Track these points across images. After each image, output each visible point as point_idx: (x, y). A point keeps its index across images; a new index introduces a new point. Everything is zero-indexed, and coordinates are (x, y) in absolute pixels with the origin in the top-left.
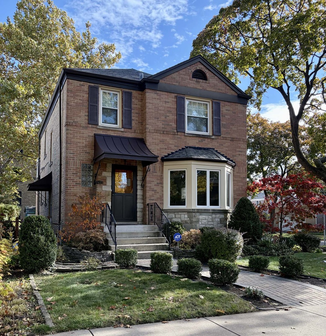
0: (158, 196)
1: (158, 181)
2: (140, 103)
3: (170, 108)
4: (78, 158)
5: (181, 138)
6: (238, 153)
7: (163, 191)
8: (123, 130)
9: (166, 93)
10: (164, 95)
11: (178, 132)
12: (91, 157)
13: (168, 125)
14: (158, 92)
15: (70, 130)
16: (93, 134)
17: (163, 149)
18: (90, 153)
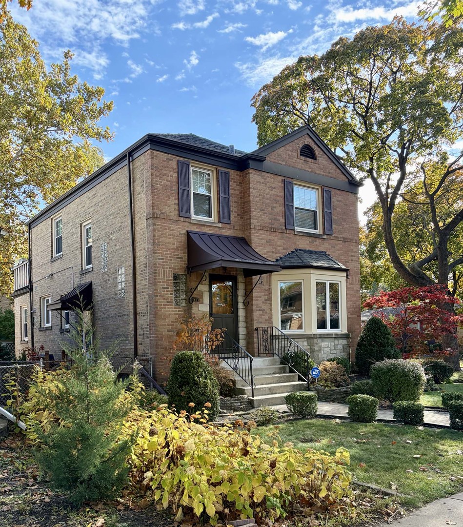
0: (266, 317)
1: (266, 297)
2: (239, 188)
3: (277, 195)
4: (169, 265)
5: (290, 238)
6: (351, 258)
7: (271, 310)
8: (220, 225)
9: (272, 176)
10: (270, 178)
11: (286, 229)
12: (183, 263)
13: (275, 219)
14: (263, 173)
15: (158, 225)
16: (184, 232)
17: (270, 252)
18: (182, 258)
